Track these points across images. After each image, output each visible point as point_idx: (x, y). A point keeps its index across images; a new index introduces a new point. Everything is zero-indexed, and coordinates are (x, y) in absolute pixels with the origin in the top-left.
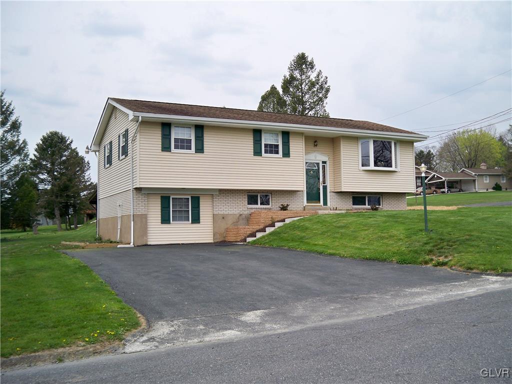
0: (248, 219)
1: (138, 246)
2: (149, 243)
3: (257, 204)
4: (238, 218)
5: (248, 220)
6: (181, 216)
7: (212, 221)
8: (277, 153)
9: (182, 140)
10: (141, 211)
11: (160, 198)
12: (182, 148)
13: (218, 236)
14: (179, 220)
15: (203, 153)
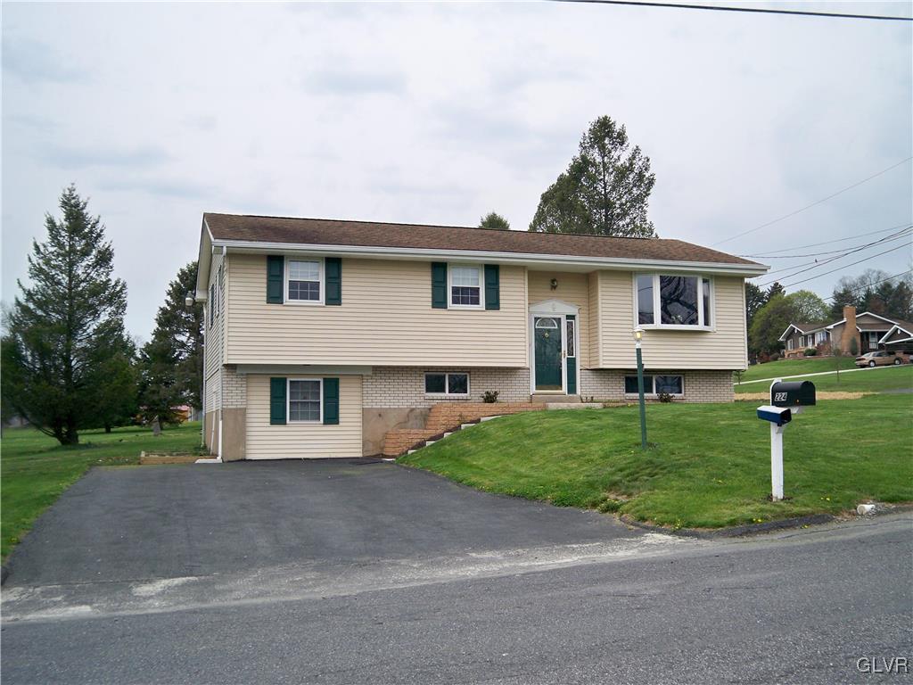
0: (426, 416)
1: (229, 462)
2: (249, 457)
3: (444, 391)
4: (408, 416)
5: (425, 420)
6: (305, 411)
7: (361, 420)
8: (476, 302)
9: (304, 285)
10: (235, 402)
11: (269, 381)
12: (304, 297)
13: (370, 446)
14: (301, 419)
15: (340, 305)
